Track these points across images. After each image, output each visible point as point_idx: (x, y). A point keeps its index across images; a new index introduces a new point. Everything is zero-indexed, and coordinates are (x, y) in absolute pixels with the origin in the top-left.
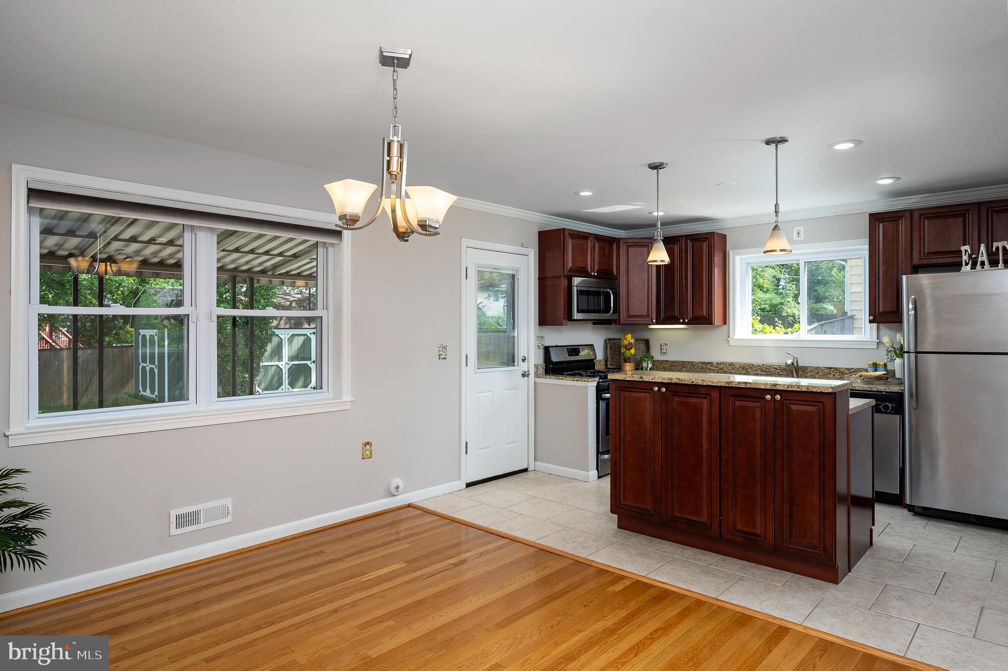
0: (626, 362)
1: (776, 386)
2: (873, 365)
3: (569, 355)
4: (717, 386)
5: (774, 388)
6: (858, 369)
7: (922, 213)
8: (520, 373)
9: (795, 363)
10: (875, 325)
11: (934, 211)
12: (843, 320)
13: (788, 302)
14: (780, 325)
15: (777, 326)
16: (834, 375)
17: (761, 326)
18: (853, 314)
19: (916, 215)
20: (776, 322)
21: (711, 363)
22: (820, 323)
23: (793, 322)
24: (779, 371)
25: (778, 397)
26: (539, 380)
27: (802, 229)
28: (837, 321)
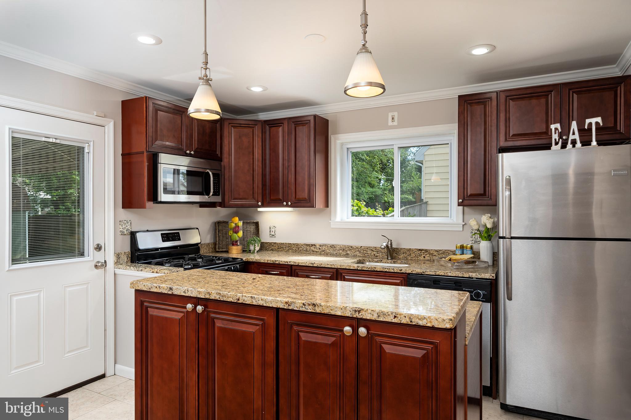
0: (233, 245)
1: (359, 312)
2: (461, 248)
3: (163, 241)
4: (272, 308)
5: (356, 315)
6: (446, 250)
7: (508, 94)
8: (94, 263)
9: (389, 245)
10: (461, 208)
11: (520, 93)
12: (421, 204)
13: (386, 194)
14: (380, 209)
15: (378, 209)
16: (424, 257)
17: (366, 209)
18: (427, 201)
19: (502, 97)
20: (377, 206)
21: (314, 245)
22: (406, 207)
23: (388, 206)
24: (375, 253)
25: (362, 331)
26: (118, 271)
27: (396, 114)
28: (417, 205)
